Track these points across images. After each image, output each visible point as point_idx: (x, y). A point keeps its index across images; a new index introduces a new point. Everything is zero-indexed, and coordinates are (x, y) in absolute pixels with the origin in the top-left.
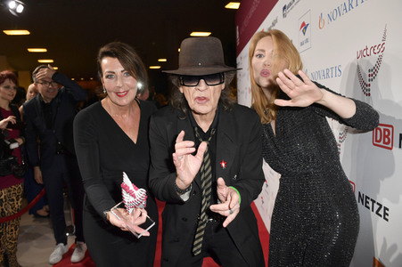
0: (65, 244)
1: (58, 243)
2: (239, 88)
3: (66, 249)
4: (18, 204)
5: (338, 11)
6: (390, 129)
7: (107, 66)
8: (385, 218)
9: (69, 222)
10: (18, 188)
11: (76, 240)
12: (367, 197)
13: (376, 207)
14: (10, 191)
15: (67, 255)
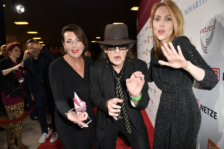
0: (47, 133)
1: (43, 133)
2: (138, 52)
3: (48, 136)
4: (22, 112)
5: (190, 9)
6: (218, 70)
7: (67, 36)
8: (215, 118)
9: (49, 122)
10: (22, 104)
11: (53, 131)
12: (205, 107)
13: (210, 112)
14: (17, 106)
15: (48, 140)
